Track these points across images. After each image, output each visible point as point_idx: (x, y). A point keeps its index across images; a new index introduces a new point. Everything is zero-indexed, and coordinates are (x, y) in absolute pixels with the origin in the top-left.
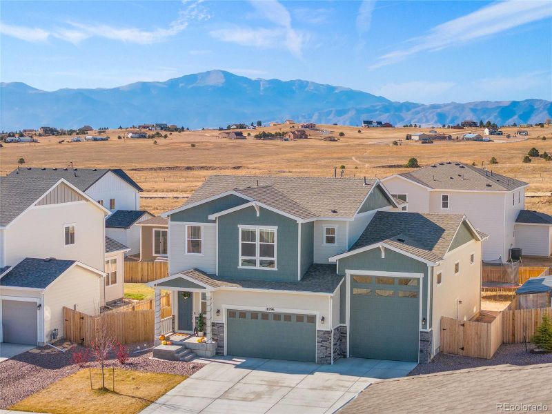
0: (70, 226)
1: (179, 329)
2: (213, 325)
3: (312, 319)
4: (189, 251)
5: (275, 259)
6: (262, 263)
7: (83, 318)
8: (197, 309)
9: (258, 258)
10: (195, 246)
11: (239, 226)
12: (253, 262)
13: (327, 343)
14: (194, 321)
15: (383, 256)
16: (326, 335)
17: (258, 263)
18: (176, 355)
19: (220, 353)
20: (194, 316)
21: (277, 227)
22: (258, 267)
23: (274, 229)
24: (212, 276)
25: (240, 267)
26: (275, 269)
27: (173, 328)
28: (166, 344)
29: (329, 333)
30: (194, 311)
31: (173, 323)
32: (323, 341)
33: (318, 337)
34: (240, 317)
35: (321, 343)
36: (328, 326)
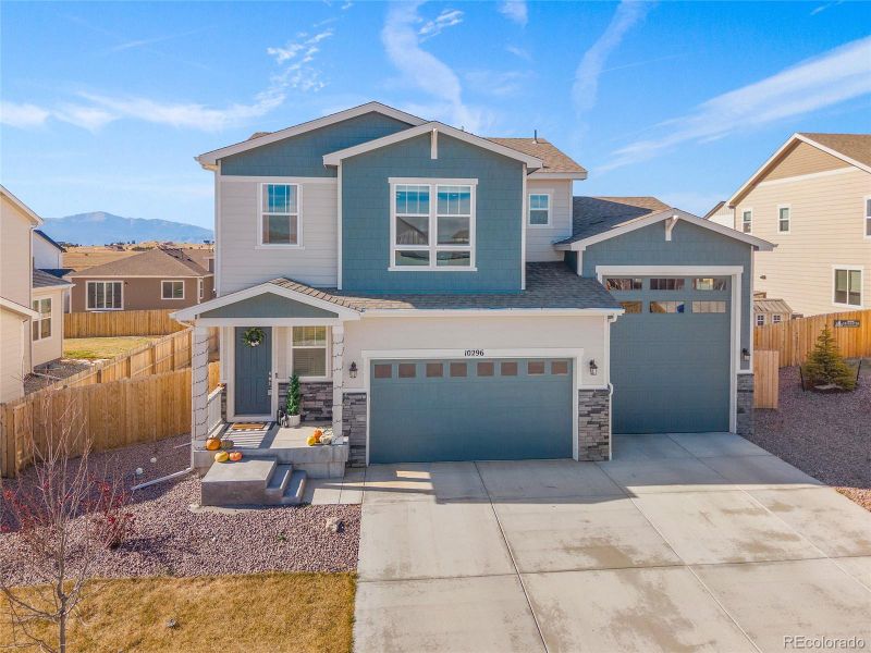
2: (345, 399)
3: (564, 366)
4: (265, 242)
5: (471, 248)
6: (441, 257)
8: (281, 368)
9: (433, 247)
10: (279, 231)
11: (391, 180)
12: (423, 257)
13: (602, 415)
14: (274, 393)
15: (668, 237)
16: (600, 400)
17: (433, 258)
19: (358, 461)
20: (275, 382)
21: (477, 181)
22: (433, 266)
23: (470, 185)
24: (331, 291)
25: (393, 267)
26: (472, 267)
27: (224, 413)
28: (229, 461)
29: (604, 393)
30: (275, 369)
31: (224, 401)
32: (594, 411)
33: (581, 403)
34: (402, 375)
35: (588, 415)
36: (602, 380)
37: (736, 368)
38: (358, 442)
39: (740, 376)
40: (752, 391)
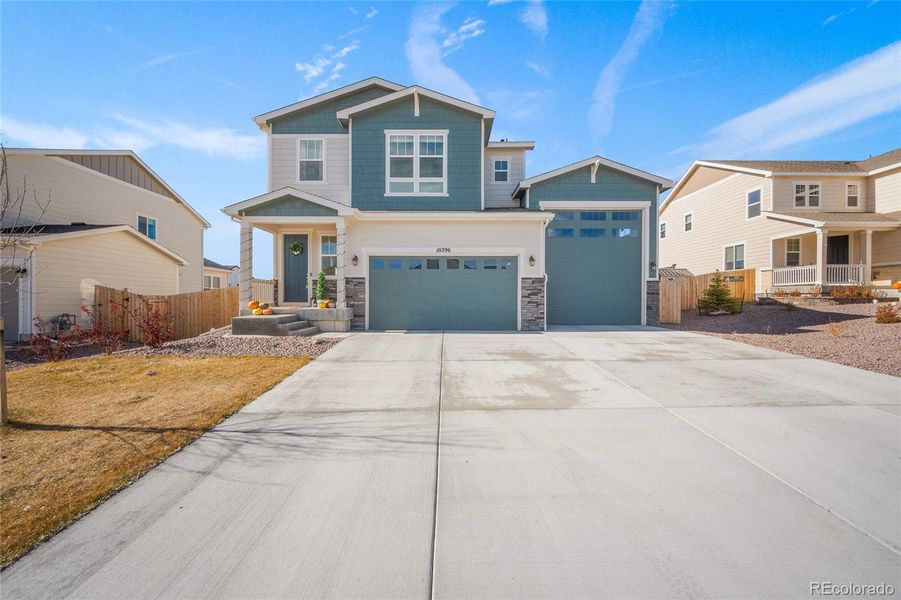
0: (148, 217)
1: (286, 302)
2: (348, 281)
3: (514, 259)
4: (302, 179)
5: (444, 180)
6: (423, 187)
7: (127, 300)
8: (315, 269)
9: (416, 179)
10: (312, 171)
11: (386, 131)
13: (539, 297)
14: (310, 287)
15: (593, 181)
16: (537, 285)
17: (416, 187)
19: (358, 326)
20: (310, 279)
21: (447, 131)
22: (416, 192)
23: (443, 134)
25: (388, 193)
26: (445, 193)
27: (276, 299)
28: (262, 314)
29: (541, 281)
30: (310, 271)
31: (276, 292)
32: (532, 294)
33: (523, 288)
35: (528, 297)
36: (539, 271)
37: (646, 277)
38: (360, 312)
39: (648, 282)
40: (658, 294)
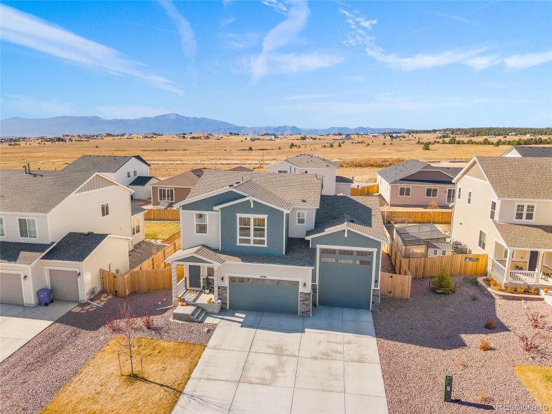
0: (105, 203)
1: (190, 287)
2: (219, 288)
3: (297, 283)
4: (197, 232)
5: (265, 239)
6: (255, 242)
8: (204, 274)
9: (252, 238)
10: (202, 229)
11: (237, 214)
12: (248, 241)
13: (308, 301)
14: (201, 281)
15: (346, 236)
16: (308, 296)
17: (252, 242)
18: (192, 317)
20: (201, 278)
21: (267, 216)
22: (252, 244)
23: (265, 217)
24: (216, 251)
25: (238, 244)
26: (266, 246)
27: (186, 286)
28: (183, 305)
29: (309, 294)
30: (201, 273)
31: (186, 283)
32: (305, 300)
33: (301, 297)
34: (240, 282)
35: (303, 301)
36: (308, 290)
37: (373, 287)
38: (224, 302)
39: (373, 290)
40: (379, 296)
